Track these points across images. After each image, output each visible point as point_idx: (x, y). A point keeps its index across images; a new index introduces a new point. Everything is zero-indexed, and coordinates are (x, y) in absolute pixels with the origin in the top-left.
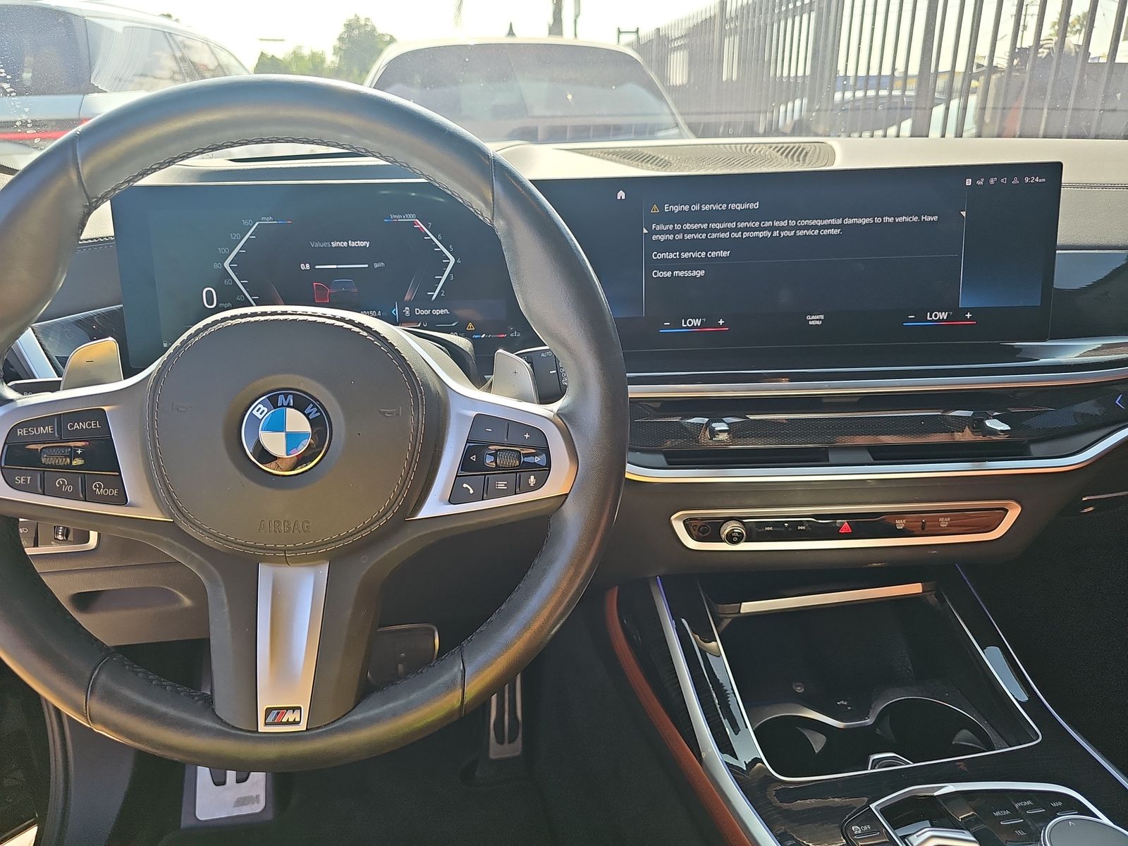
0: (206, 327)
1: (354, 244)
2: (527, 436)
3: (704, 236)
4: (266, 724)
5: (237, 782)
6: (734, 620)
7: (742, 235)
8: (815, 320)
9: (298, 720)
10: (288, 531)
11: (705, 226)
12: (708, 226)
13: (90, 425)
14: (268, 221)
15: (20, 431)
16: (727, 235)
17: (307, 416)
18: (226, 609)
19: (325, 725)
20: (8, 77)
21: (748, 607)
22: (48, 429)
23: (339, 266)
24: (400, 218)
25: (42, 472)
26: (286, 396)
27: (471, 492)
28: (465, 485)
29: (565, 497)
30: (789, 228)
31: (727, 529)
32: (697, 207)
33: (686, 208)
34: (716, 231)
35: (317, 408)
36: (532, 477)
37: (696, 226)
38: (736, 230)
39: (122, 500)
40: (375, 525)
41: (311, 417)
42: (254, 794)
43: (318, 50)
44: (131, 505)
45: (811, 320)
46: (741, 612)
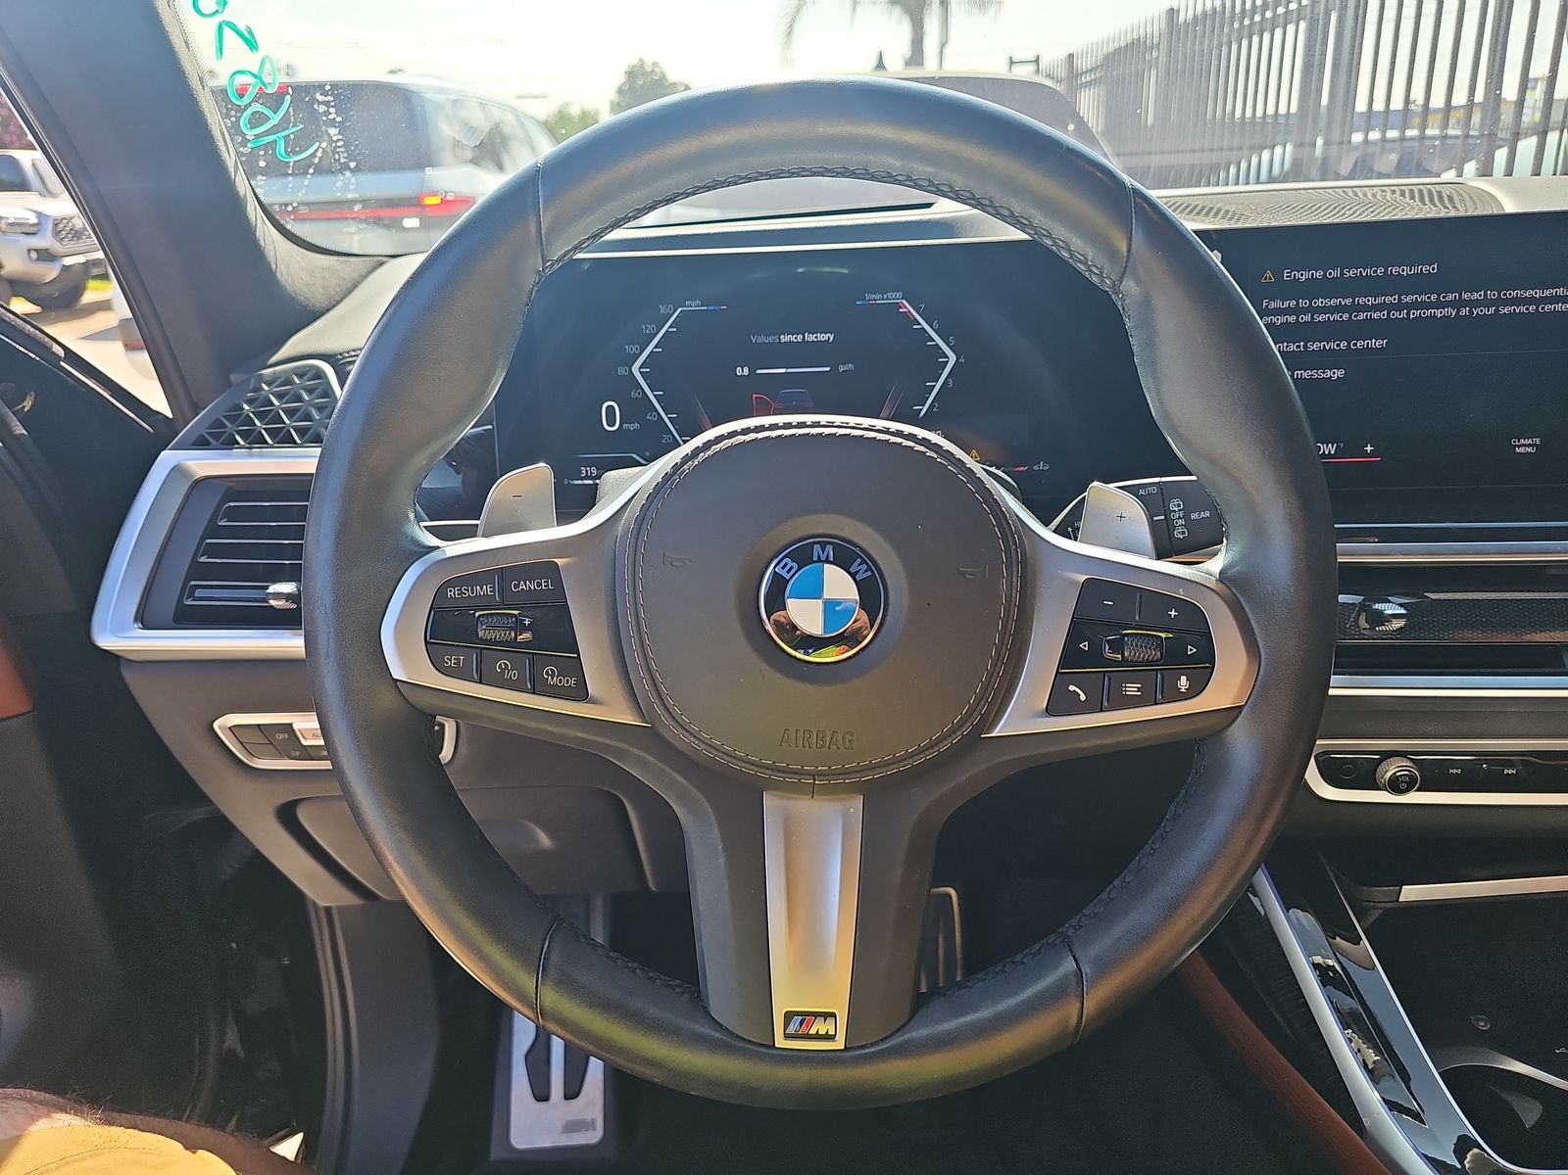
0: (708, 445)
1: (811, 338)
2: (1173, 613)
3: (1346, 316)
4: (787, 1036)
5: (566, 1099)
6: (1387, 911)
7: (1408, 314)
8: (1525, 446)
9: (831, 1032)
10: (822, 747)
11: (1348, 301)
12: (1354, 301)
13: (539, 584)
14: (694, 306)
15: (451, 591)
16: (1383, 315)
17: (853, 576)
18: (722, 860)
19: (872, 1044)
20: (339, 119)
21: (1410, 893)
22: (487, 589)
23: (789, 370)
24: (878, 299)
25: (478, 650)
26: (823, 546)
27: (1083, 697)
28: (1072, 688)
29: (1238, 710)
30: (1487, 303)
31: (1391, 769)
32: (1336, 273)
33: (1319, 274)
34: (1366, 308)
35: (867, 564)
36: (1183, 678)
37: (1333, 302)
38: (1399, 307)
39: (580, 693)
40: (946, 742)
41: (858, 578)
42: (588, 1117)
43: (589, 106)
44: (594, 702)
45: (1519, 447)
46: (1400, 900)
